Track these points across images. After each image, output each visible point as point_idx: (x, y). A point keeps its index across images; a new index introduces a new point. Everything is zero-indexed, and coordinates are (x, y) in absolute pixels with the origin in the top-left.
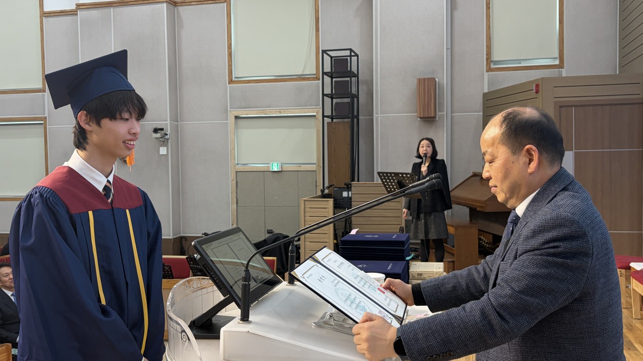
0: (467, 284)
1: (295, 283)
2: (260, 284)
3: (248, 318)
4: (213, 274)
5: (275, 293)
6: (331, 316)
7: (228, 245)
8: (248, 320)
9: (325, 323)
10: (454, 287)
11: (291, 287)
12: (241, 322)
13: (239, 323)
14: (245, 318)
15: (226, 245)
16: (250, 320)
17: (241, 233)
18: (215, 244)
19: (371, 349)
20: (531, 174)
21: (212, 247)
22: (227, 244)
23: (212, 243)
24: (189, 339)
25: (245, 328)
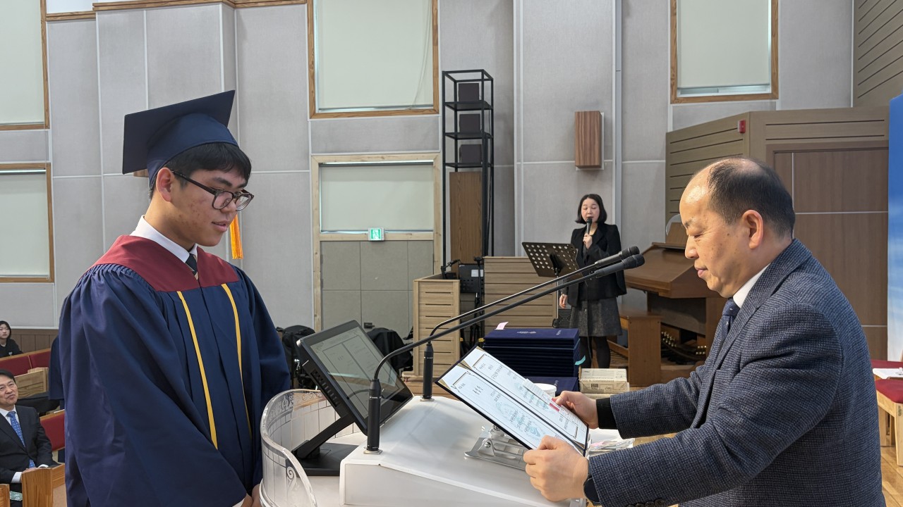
0: (675, 402)
1: (433, 397)
2: (387, 400)
3: (378, 445)
4: (326, 386)
5: (406, 412)
6: (489, 443)
7: (344, 346)
8: (377, 450)
9: (482, 453)
10: (657, 405)
11: (427, 404)
12: (368, 452)
13: (365, 453)
14: (373, 446)
15: (341, 345)
16: (380, 448)
17: (358, 328)
18: (327, 343)
19: (549, 488)
20: (754, 249)
21: (323, 348)
22: (342, 343)
23: (323, 342)
24: (298, 476)
25: (373, 460)
